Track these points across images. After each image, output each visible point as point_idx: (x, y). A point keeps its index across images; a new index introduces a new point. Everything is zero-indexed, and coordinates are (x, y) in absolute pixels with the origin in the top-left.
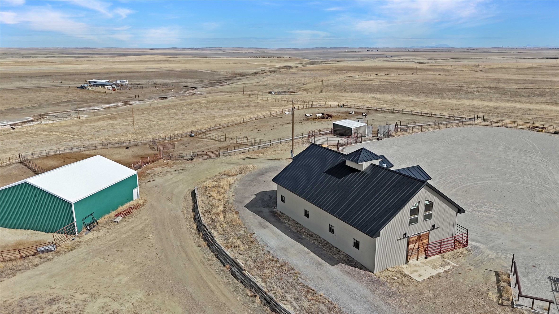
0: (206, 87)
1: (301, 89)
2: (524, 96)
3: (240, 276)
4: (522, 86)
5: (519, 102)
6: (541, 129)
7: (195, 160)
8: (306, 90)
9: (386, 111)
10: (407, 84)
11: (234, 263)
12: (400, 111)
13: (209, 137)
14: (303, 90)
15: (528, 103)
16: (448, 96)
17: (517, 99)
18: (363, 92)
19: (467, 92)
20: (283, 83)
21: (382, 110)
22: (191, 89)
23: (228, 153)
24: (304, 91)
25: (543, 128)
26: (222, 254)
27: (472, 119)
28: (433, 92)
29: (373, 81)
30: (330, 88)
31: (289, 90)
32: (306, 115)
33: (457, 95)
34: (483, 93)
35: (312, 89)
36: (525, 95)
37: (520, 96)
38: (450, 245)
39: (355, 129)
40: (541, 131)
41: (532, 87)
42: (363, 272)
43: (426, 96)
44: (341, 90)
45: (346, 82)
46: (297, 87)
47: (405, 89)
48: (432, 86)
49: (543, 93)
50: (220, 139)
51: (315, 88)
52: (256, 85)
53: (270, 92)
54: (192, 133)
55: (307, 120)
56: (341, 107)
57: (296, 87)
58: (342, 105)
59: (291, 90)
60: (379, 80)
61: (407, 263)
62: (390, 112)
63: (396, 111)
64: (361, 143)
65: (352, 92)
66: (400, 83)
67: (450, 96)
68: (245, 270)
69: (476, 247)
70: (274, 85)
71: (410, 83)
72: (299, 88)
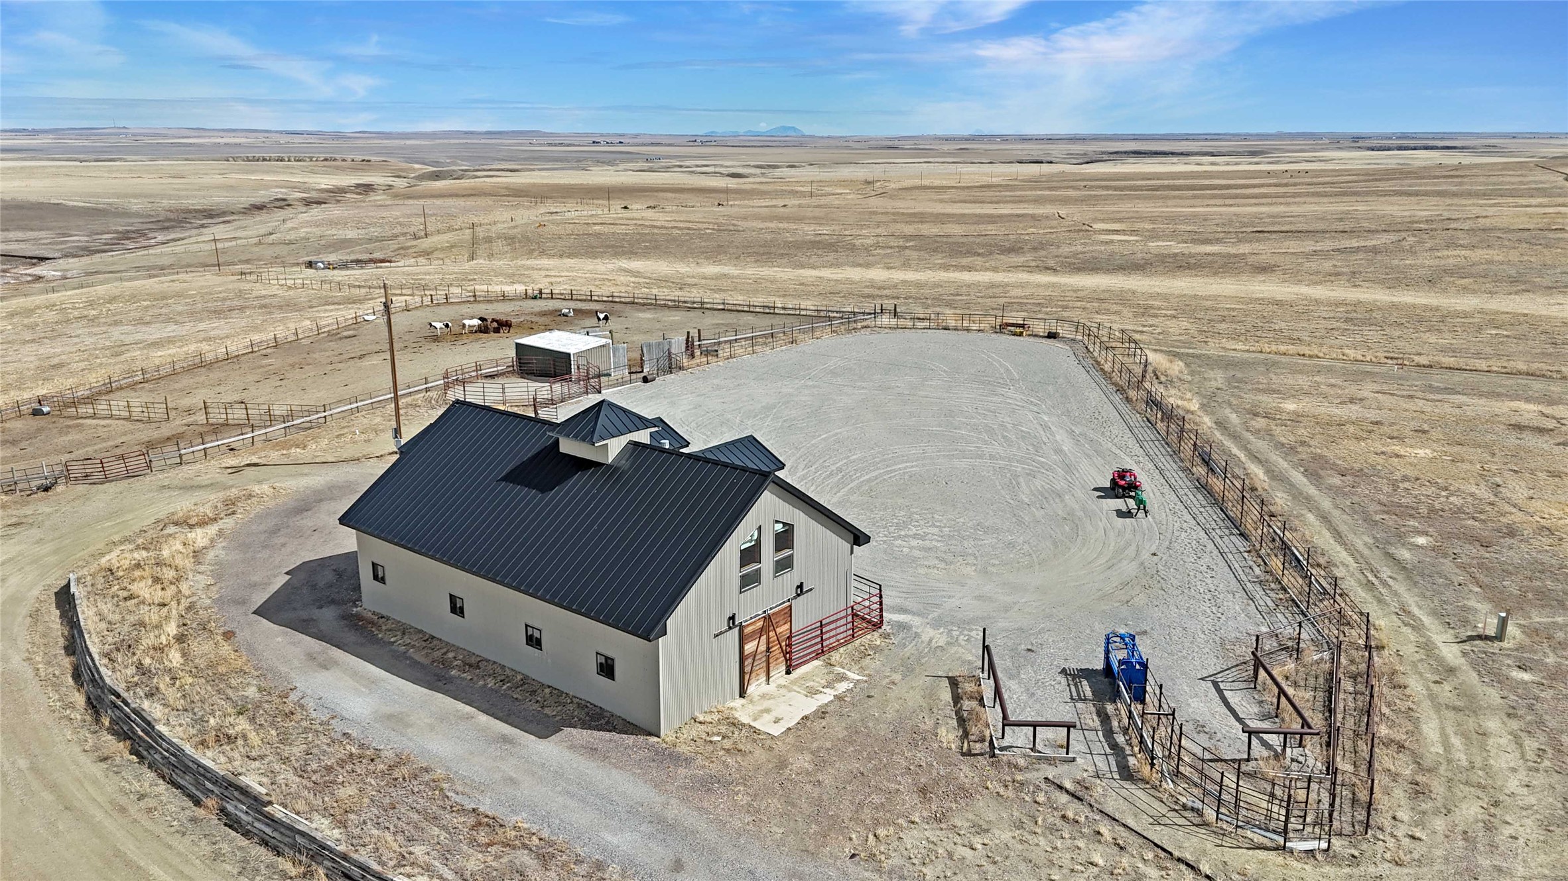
0: (81, 253)
1: (410, 251)
2: (979, 255)
3: (257, 824)
4: (973, 229)
5: (969, 269)
6: (1018, 329)
7: (60, 488)
8: (427, 254)
9: (660, 305)
10: (708, 231)
11: (230, 787)
12: (694, 303)
13: (107, 412)
14: (415, 255)
15: (987, 269)
16: (811, 261)
17: (965, 261)
18: (594, 256)
19: (853, 248)
20: (351, 234)
21: (649, 301)
22: (24, 264)
23: (180, 456)
24: (420, 256)
25: (1022, 326)
26: (186, 770)
27: (870, 314)
28: (773, 250)
29: (616, 224)
30: (499, 245)
31: (371, 256)
32: (431, 325)
33: (831, 257)
34: (889, 251)
35: (442, 249)
36: (981, 251)
37: (971, 253)
38: (842, 629)
39: (580, 354)
40: (1021, 334)
41: (993, 232)
42: (630, 740)
43: (756, 261)
44: (531, 252)
45: (541, 229)
46: (396, 246)
47: (703, 244)
48: (769, 237)
49: (1019, 245)
50: (146, 415)
51: (452, 247)
52: (260, 243)
53: (310, 262)
54: (39, 402)
55: (436, 339)
56: (535, 298)
57: (394, 245)
58: (536, 292)
59: (378, 255)
60: (634, 222)
61: (742, 694)
62: (669, 307)
63: (685, 302)
64: (600, 392)
65: (561, 256)
66: (689, 229)
67: (814, 259)
68: (270, 803)
69: (902, 626)
70: (323, 242)
71: (713, 229)
72: (402, 248)
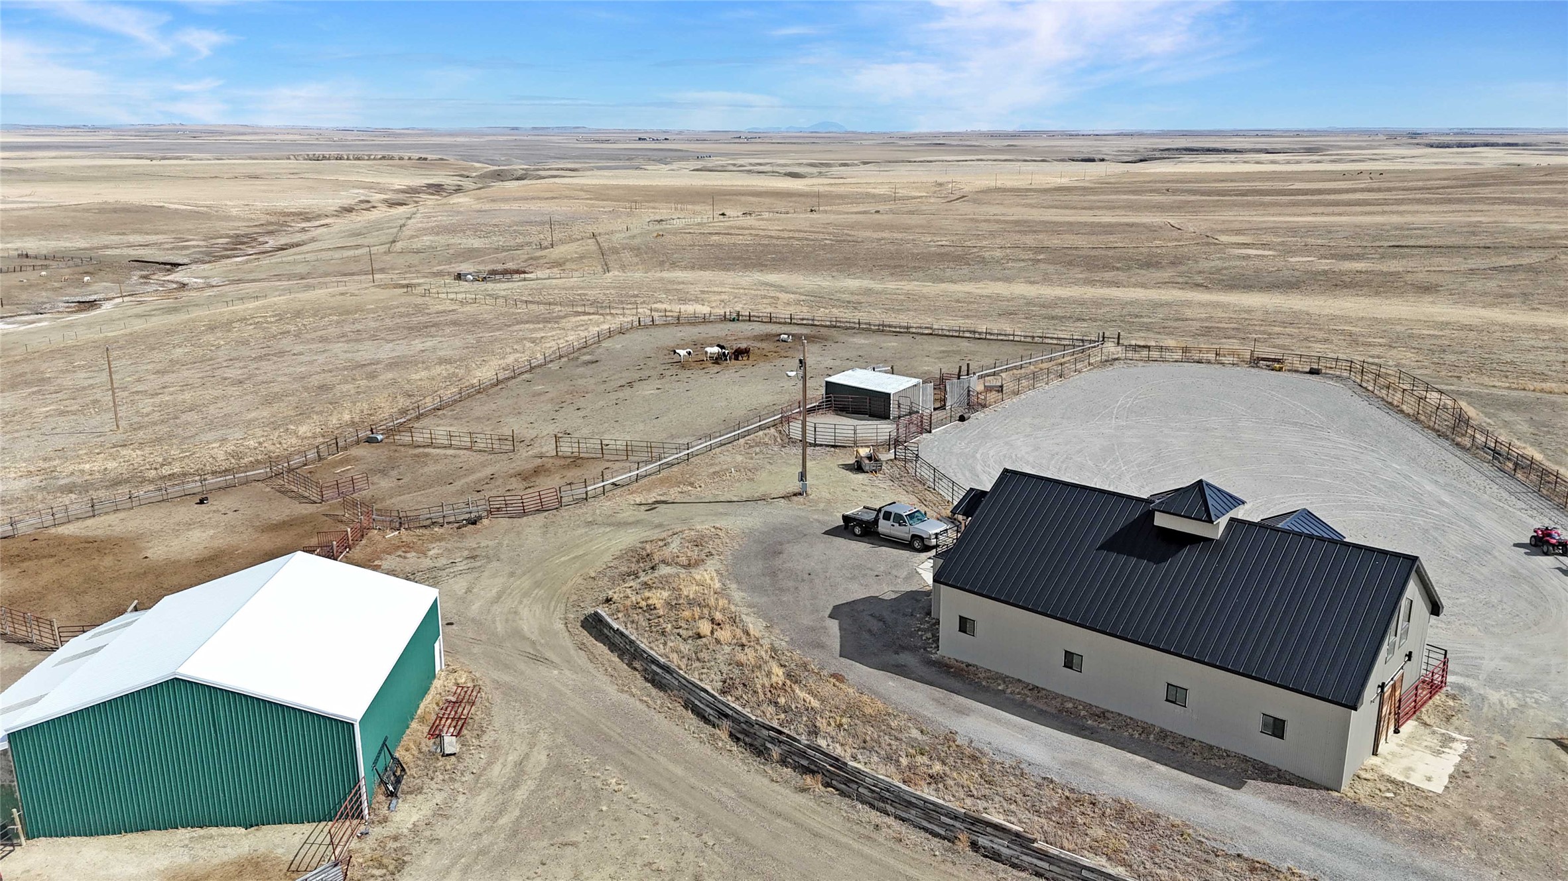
0: (207, 259)
1: (542, 261)
2: (1118, 269)
3: (1024, 857)
4: (1095, 240)
5: (1117, 284)
7: (485, 522)
8: (558, 264)
10: (827, 242)
11: (975, 823)
14: (548, 266)
15: (1135, 286)
17: (1108, 275)
18: (726, 268)
19: (983, 261)
20: (477, 243)
22: (160, 270)
23: (586, 493)
24: (554, 267)
28: (903, 262)
29: (731, 234)
30: (627, 256)
31: (505, 266)
32: (675, 352)
33: (965, 270)
34: (1023, 264)
35: (572, 260)
36: (1118, 265)
37: (1107, 267)
40: (1280, 369)
41: (1121, 245)
42: (1315, 793)
44: (662, 263)
45: (660, 240)
46: (526, 257)
47: (828, 255)
48: (892, 248)
49: (1156, 259)
50: (490, 446)
51: (581, 258)
52: (389, 252)
53: (459, 274)
54: (372, 430)
56: (734, 320)
57: (522, 254)
58: (734, 315)
59: (510, 265)
60: (753, 232)
61: (1375, 753)
64: (930, 432)
65: (693, 268)
66: (807, 239)
67: (949, 273)
68: (1034, 841)
70: (451, 251)
71: (830, 240)
72: (532, 258)
